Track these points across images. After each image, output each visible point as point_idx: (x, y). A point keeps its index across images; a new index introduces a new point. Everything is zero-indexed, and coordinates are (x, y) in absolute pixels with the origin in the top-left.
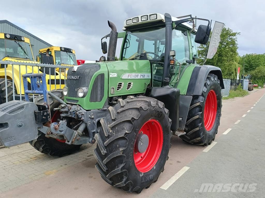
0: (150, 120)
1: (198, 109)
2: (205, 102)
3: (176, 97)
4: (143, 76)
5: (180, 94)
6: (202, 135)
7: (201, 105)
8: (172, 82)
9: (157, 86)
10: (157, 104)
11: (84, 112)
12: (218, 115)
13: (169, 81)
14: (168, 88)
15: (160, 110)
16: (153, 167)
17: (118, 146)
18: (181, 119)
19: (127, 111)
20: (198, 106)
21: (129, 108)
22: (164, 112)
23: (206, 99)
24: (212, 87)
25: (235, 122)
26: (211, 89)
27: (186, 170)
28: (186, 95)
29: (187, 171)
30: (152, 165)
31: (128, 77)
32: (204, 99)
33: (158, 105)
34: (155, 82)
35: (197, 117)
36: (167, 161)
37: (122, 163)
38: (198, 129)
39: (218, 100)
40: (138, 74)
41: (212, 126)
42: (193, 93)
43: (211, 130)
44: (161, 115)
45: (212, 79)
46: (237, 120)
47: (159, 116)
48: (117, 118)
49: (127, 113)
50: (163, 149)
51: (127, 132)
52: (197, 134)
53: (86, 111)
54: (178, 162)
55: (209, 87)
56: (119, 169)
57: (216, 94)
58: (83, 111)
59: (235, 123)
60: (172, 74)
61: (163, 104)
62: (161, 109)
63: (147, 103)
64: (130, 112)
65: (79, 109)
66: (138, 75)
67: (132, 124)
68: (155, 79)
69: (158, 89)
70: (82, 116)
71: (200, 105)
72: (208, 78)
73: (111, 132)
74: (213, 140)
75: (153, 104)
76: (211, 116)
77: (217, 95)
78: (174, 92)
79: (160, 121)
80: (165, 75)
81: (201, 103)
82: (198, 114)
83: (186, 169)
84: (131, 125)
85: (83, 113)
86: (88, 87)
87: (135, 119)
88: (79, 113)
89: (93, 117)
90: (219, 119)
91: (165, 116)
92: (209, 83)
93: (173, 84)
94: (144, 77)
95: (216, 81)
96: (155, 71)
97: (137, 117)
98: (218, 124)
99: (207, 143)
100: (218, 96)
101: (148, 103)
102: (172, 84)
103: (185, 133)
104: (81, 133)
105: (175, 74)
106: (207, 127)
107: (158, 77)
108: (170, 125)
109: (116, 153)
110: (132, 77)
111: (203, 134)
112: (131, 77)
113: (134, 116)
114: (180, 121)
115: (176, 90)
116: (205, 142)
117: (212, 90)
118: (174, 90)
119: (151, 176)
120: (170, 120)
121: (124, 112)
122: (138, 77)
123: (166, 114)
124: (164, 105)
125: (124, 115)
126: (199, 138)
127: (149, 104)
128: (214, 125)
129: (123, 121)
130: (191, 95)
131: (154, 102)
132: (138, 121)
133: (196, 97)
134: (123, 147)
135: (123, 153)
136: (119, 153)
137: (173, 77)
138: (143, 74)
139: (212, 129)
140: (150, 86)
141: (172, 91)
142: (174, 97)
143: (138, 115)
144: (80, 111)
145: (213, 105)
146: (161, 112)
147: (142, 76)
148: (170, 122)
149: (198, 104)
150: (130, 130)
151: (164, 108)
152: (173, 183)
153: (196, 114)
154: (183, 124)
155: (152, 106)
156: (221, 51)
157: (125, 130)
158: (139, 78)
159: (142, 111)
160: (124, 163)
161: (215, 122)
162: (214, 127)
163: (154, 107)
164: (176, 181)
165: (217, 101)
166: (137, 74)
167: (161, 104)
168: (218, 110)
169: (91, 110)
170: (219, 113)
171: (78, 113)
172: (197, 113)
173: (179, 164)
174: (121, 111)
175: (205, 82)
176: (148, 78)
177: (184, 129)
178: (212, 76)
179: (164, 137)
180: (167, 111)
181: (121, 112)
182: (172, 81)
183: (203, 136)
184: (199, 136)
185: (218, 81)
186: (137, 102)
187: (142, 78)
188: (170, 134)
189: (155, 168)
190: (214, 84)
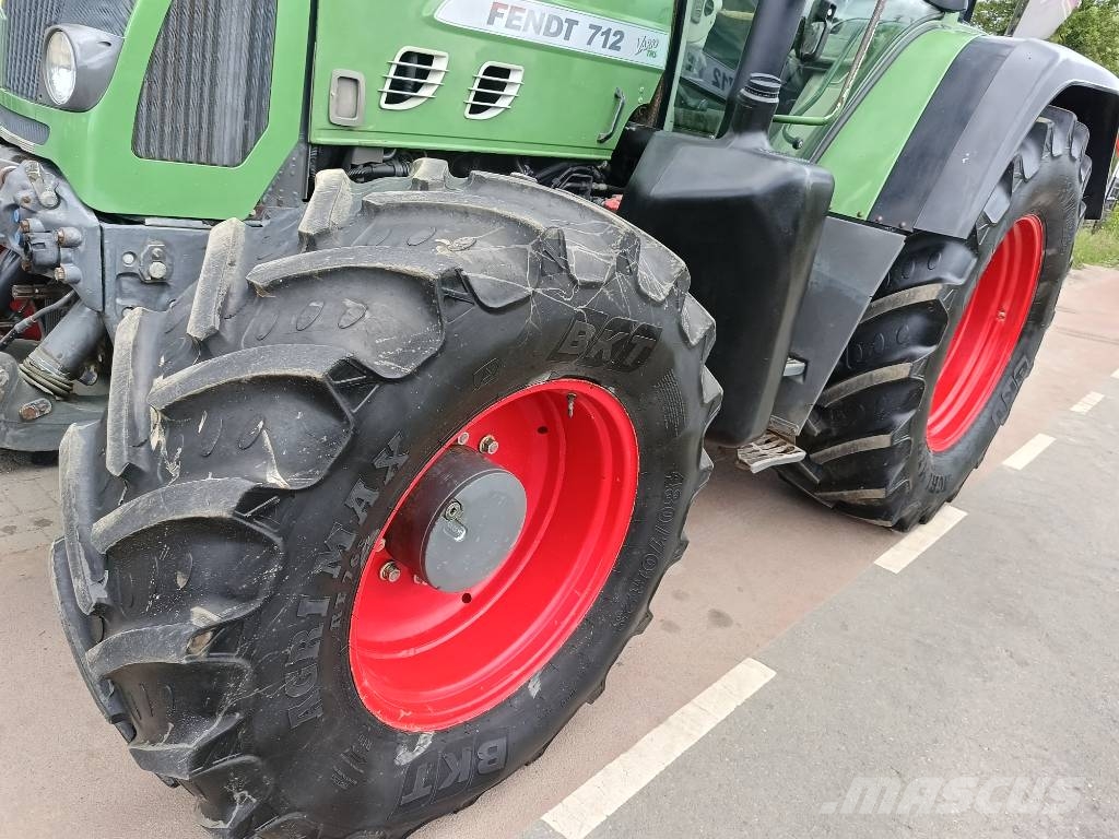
0: (540, 382)
1: (915, 323)
2: (973, 285)
3: (796, 226)
4: (612, 39)
5: (834, 208)
6: (898, 479)
7: (943, 301)
8: (803, 118)
9: (693, 126)
10: (625, 264)
11: (79, 228)
12: (1018, 368)
13: (776, 100)
14: (756, 153)
15: (638, 317)
16: (524, 681)
17: (181, 582)
18: (793, 367)
19: (325, 290)
20: (922, 307)
21: (351, 262)
22: (669, 336)
23: (982, 269)
24: (1043, 200)
25: (1075, 403)
26: (1031, 211)
27: (749, 692)
28: (868, 223)
29: (753, 701)
30: (523, 669)
31: (491, 21)
32: (971, 268)
33: (633, 273)
34: (692, 102)
35: (901, 371)
36: (635, 641)
37: (209, 713)
38: (882, 441)
39: (1044, 284)
40: (573, 16)
41: (966, 425)
42: (913, 219)
43: (952, 448)
44: (647, 353)
45: (1059, 148)
46: (1088, 393)
47: (629, 361)
48: (228, 336)
49: (321, 305)
50: (617, 575)
51: (275, 478)
52: (870, 469)
53: (93, 220)
54: (719, 618)
55: (1021, 192)
56: (177, 755)
57: (1047, 244)
58: (76, 221)
59: (1076, 408)
60: (813, 66)
61: (675, 273)
62: (653, 312)
63: (529, 247)
64: (349, 299)
65: (47, 196)
66: (572, 23)
67: (338, 413)
68: (692, 77)
69: (692, 148)
70: (64, 252)
71: (936, 302)
72: (1038, 133)
73: (154, 445)
74: (949, 500)
75: (587, 264)
76: (974, 367)
77: (1050, 252)
78: (787, 192)
79: (630, 393)
80: (758, 53)
81: (950, 287)
82: (911, 358)
83: (751, 677)
84: (328, 422)
85: (72, 234)
86: (115, 25)
87: (374, 378)
88: (49, 227)
89: (157, 270)
90: (1015, 389)
91: (671, 363)
92: (1031, 165)
93: (802, 133)
94: (615, 47)
95: (1073, 159)
96: (707, 23)
97: (397, 358)
98: (1001, 413)
99: (908, 520)
100: (1053, 256)
101: (537, 246)
102: (795, 132)
103: (799, 455)
104: (56, 374)
105: (828, 65)
106: (936, 420)
107: (716, 70)
108: (698, 422)
109: (154, 635)
110: (522, 24)
111: (904, 473)
112: (518, 28)
113: (377, 349)
114: (786, 381)
115: (808, 175)
116: (906, 513)
117: (1032, 219)
118: (798, 176)
119: (492, 750)
120: (712, 388)
121: (300, 294)
122: (567, 37)
123: (691, 348)
124: (682, 278)
125: (289, 319)
126: (878, 494)
127: (549, 258)
128: (976, 421)
129: (254, 378)
130: (900, 231)
131: (595, 245)
132: (410, 390)
133: (924, 247)
134: (229, 595)
135: (216, 647)
136: (177, 650)
137: (814, 85)
138: (615, 27)
139: (959, 442)
140: (650, 124)
141: (782, 182)
142: (782, 220)
143: (416, 342)
144: (57, 215)
145: (1006, 306)
146: (647, 331)
147: (599, 39)
148: (707, 401)
149: (927, 293)
150: (316, 464)
151: (679, 304)
152: (641, 792)
153: (898, 355)
154: (801, 403)
155: (574, 282)
156: (1082, 20)
157: (264, 455)
158: (577, 41)
159: (465, 313)
160: (232, 711)
161: (986, 406)
162: (973, 434)
163: (591, 286)
164: (661, 777)
165: (1034, 290)
166: (564, 15)
167: (660, 268)
168: (1024, 340)
169: (148, 221)
170: (1024, 359)
171: (35, 223)
172: (908, 345)
173: (718, 631)
174: (278, 275)
175: (1014, 153)
176: (644, 59)
177: (798, 432)
178: (1059, 122)
179: (642, 500)
180: (698, 320)
181: (275, 287)
182: (800, 113)
183: (903, 487)
184: (881, 482)
185: (1083, 165)
186: (447, 220)
187: (597, 48)
188: (692, 476)
189: (534, 690)
190: (1059, 184)
